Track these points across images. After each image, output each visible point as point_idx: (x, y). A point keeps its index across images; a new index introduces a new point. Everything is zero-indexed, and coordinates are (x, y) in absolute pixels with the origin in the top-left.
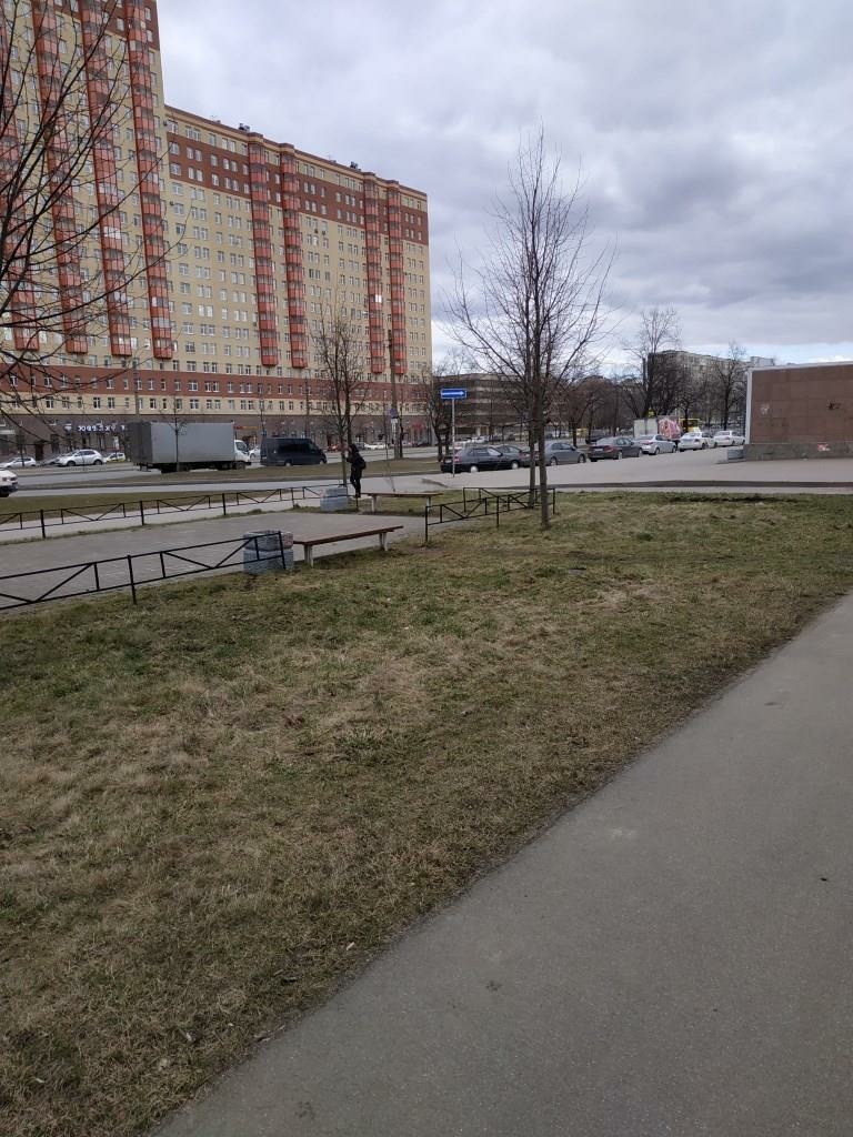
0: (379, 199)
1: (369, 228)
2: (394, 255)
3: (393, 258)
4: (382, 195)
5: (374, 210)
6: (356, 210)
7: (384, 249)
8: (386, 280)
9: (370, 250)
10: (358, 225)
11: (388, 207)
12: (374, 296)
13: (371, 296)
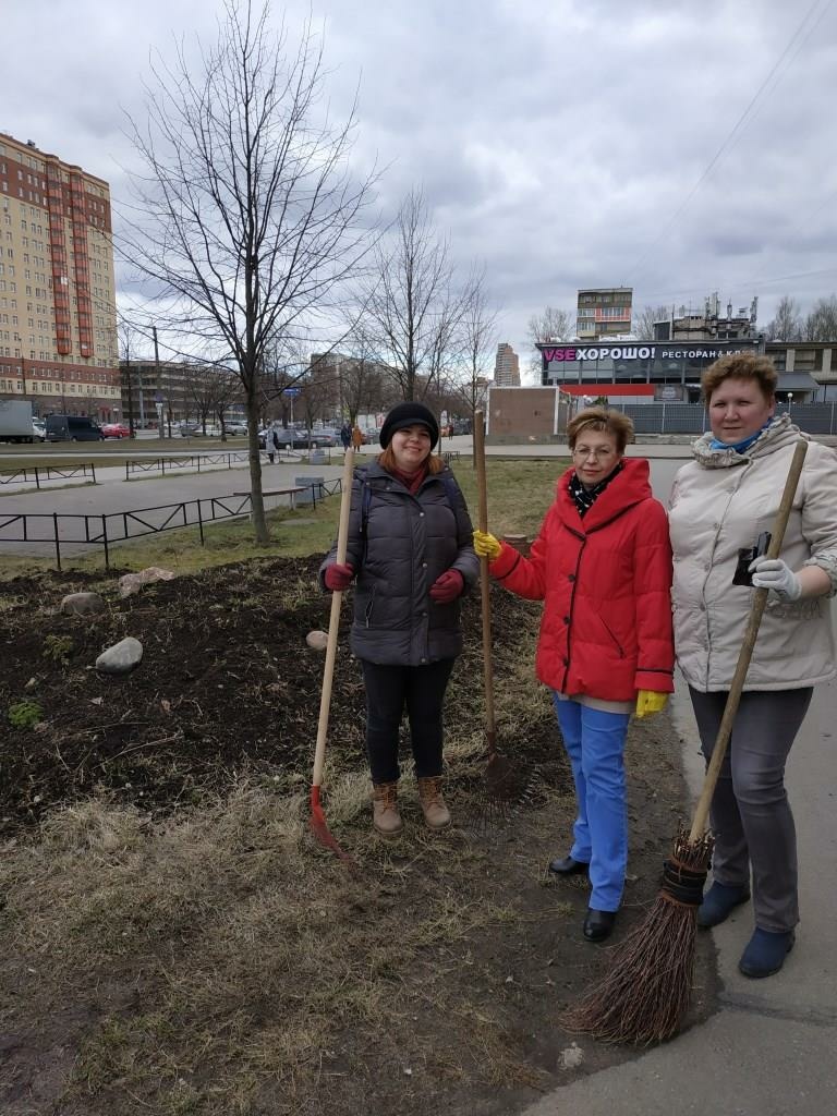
0: (62, 183)
1: (53, 210)
2: (78, 240)
3: (78, 242)
4: (66, 180)
5: (58, 193)
6: (38, 190)
7: (68, 232)
8: (70, 263)
9: (54, 231)
10: (41, 205)
11: (71, 191)
12: (59, 278)
13: (56, 278)
